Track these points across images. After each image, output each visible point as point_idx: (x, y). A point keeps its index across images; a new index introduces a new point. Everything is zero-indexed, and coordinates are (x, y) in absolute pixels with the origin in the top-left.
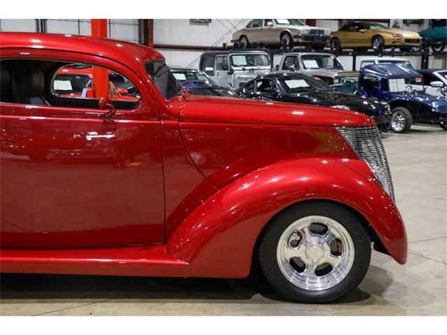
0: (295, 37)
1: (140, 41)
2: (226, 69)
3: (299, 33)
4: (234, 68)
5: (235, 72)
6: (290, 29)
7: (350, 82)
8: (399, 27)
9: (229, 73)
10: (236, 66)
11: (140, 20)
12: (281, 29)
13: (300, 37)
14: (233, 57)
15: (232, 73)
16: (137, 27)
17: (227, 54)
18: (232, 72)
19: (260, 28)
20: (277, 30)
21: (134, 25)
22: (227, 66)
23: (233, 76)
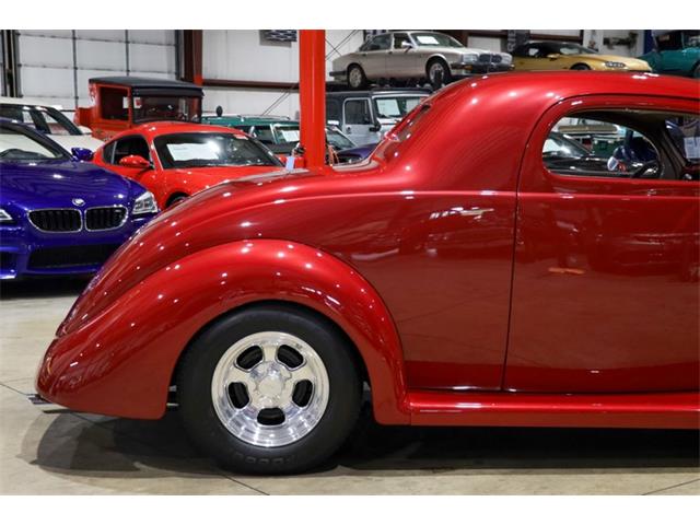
0: (455, 67)
1: (178, 74)
2: (366, 123)
3: (462, 61)
4: (381, 121)
5: (383, 127)
6: (442, 53)
7: (606, 142)
8: (597, 50)
9: (371, 130)
10: (383, 117)
11: (177, 32)
12: (425, 54)
13: (463, 67)
14: (378, 102)
15: (378, 130)
16: (173, 48)
17: (367, 96)
18: (376, 128)
19: (387, 51)
20: (420, 55)
21: (169, 45)
22: (369, 117)
23: (379, 134)
